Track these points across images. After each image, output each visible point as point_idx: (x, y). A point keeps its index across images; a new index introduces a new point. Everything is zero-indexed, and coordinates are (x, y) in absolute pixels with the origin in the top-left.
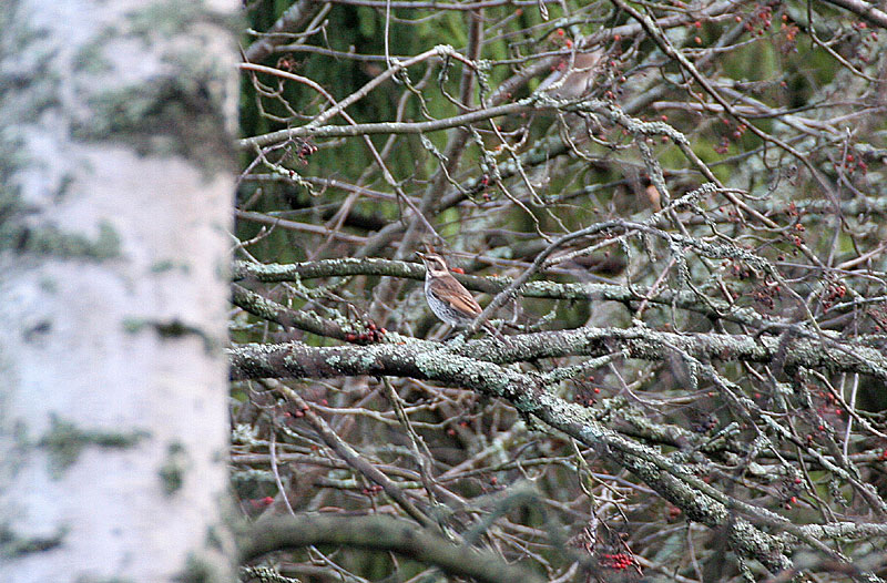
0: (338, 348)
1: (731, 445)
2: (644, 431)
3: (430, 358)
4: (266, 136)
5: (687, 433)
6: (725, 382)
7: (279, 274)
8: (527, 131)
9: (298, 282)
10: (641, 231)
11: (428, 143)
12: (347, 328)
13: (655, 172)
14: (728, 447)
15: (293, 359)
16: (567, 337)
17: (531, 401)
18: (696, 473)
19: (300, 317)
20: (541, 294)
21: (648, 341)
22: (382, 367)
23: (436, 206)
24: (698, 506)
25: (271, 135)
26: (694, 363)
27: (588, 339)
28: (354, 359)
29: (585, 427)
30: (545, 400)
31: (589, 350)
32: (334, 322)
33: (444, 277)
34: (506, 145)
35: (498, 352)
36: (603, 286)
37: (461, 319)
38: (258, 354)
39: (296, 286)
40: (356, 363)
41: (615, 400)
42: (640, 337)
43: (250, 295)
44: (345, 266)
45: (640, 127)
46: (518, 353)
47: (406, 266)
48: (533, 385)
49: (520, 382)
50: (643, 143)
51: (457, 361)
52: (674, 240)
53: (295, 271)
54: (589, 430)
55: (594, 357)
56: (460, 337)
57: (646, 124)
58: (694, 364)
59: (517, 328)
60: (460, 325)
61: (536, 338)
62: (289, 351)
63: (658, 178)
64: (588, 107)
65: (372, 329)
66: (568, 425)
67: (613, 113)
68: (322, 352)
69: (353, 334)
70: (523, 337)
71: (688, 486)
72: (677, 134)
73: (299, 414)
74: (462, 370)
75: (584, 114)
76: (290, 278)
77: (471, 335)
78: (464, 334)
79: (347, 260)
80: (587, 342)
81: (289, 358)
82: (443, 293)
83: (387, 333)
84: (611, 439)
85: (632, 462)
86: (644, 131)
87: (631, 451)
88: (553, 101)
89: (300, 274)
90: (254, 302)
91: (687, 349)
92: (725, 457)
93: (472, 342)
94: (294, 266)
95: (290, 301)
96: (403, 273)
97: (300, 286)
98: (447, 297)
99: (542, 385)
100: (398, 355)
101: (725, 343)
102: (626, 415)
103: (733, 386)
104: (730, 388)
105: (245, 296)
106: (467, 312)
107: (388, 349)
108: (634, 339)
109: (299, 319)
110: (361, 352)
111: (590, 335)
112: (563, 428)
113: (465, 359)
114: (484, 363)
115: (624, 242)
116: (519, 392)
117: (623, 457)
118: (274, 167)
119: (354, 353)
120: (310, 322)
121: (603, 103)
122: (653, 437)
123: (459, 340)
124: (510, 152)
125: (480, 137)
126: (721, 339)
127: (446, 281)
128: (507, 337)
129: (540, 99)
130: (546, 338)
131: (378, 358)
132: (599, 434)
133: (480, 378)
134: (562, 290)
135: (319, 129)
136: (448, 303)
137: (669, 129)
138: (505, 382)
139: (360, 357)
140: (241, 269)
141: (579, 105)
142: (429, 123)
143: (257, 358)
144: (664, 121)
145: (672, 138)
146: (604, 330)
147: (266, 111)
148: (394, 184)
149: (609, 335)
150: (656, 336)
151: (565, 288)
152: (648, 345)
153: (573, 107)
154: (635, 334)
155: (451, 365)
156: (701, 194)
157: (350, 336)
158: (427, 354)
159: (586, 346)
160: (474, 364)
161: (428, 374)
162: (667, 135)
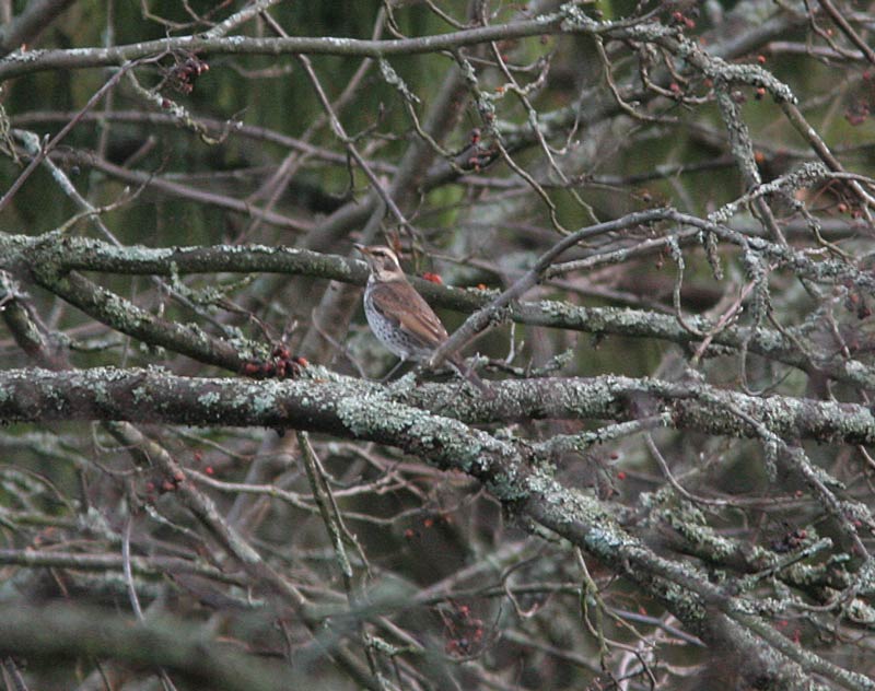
0: (217, 381)
1: (834, 578)
2: (700, 547)
3: (360, 406)
4: (139, 46)
5: (767, 553)
6: (821, 476)
7: (145, 262)
8: (548, 66)
9: (175, 277)
10: (704, 230)
11: (390, 74)
12: (246, 354)
13: (741, 142)
14: (830, 580)
15: (148, 393)
16: (579, 389)
17: (513, 483)
18: (762, 613)
19: (175, 331)
20: (552, 321)
21: (704, 402)
22: (285, 414)
23: (420, 180)
24: (763, 664)
25: (148, 44)
26: (774, 442)
27: (613, 393)
28: (241, 400)
29: (593, 530)
30: (536, 484)
31: (612, 410)
32: (228, 344)
33: (395, 282)
34: (514, 85)
35: (469, 403)
36: (648, 315)
37: (415, 348)
38: (93, 381)
39: (171, 283)
40: (244, 406)
41: (658, 496)
42: (694, 395)
43: (99, 291)
44: (249, 256)
45: (723, 70)
46: (501, 408)
47: (343, 264)
48: (518, 458)
49: (498, 452)
50: (725, 96)
51: (402, 413)
52: (752, 247)
53: (170, 258)
54: (599, 534)
55: (619, 422)
56: (409, 377)
57: (731, 67)
58: (775, 445)
59: (512, 372)
60: (414, 359)
61: (530, 388)
62: (141, 380)
63: (745, 152)
64: (644, 34)
65: (283, 358)
66: (568, 524)
67: (682, 46)
68: (193, 385)
69: (255, 363)
70: (512, 383)
71: (748, 633)
72: (779, 86)
73: (169, 486)
74: (408, 427)
75: (637, 44)
76: (161, 268)
77: (427, 375)
78: (416, 372)
79: (253, 248)
80: (610, 399)
81: (140, 391)
82: (391, 307)
83: (310, 367)
84: (633, 551)
85: (664, 590)
86: (728, 77)
87: (663, 572)
88: (590, 20)
89: (178, 264)
90: (104, 303)
91: (765, 419)
92: (824, 594)
93: (430, 386)
94: (169, 252)
95: (162, 306)
96: (339, 273)
97: (177, 284)
98: (397, 313)
99: (531, 459)
100: (310, 398)
101: (826, 415)
102: (675, 521)
103: (834, 481)
104: (828, 485)
105: (90, 293)
106: (426, 339)
107: (297, 386)
108: (684, 398)
109: (172, 336)
110: (253, 389)
111: (617, 387)
112: (559, 528)
113: (415, 411)
114: (444, 419)
115: (675, 244)
116: (495, 469)
117: (650, 580)
118: (148, 94)
119: (243, 391)
120: (190, 340)
121: (666, 30)
122: (715, 556)
123: (406, 382)
124: (519, 96)
125: (472, 69)
126: (821, 409)
127: (398, 290)
128: (486, 382)
129: (570, 16)
130: (546, 387)
131: (279, 401)
132: (615, 542)
133: (437, 442)
134: (585, 317)
135: (222, 41)
136: (396, 322)
137: (766, 77)
138: (475, 451)
139: (251, 397)
140: (87, 250)
141: (630, 30)
142: (395, 42)
143: (91, 387)
144: (761, 63)
145: (770, 90)
146: (638, 381)
147: (153, 12)
148: (344, 136)
149: (645, 389)
150: (718, 396)
151: (589, 314)
152: (705, 409)
153: (621, 32)
154: (686, 391)
155: (392, 419)
156: (801, 179)
157: (249, 366)
158: (356, 399)
159: (608, 404)
160: (427, 418)
161: (354, 430)
162: (762, 85)
